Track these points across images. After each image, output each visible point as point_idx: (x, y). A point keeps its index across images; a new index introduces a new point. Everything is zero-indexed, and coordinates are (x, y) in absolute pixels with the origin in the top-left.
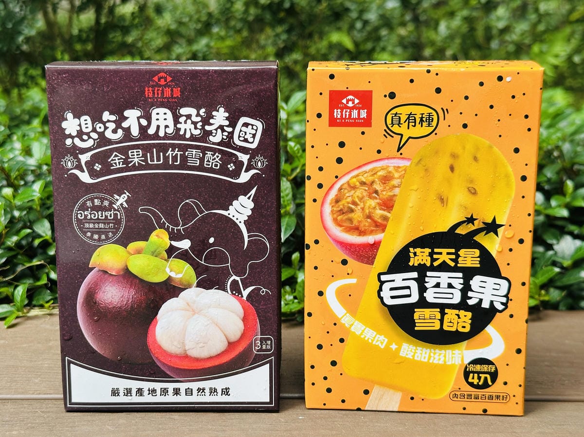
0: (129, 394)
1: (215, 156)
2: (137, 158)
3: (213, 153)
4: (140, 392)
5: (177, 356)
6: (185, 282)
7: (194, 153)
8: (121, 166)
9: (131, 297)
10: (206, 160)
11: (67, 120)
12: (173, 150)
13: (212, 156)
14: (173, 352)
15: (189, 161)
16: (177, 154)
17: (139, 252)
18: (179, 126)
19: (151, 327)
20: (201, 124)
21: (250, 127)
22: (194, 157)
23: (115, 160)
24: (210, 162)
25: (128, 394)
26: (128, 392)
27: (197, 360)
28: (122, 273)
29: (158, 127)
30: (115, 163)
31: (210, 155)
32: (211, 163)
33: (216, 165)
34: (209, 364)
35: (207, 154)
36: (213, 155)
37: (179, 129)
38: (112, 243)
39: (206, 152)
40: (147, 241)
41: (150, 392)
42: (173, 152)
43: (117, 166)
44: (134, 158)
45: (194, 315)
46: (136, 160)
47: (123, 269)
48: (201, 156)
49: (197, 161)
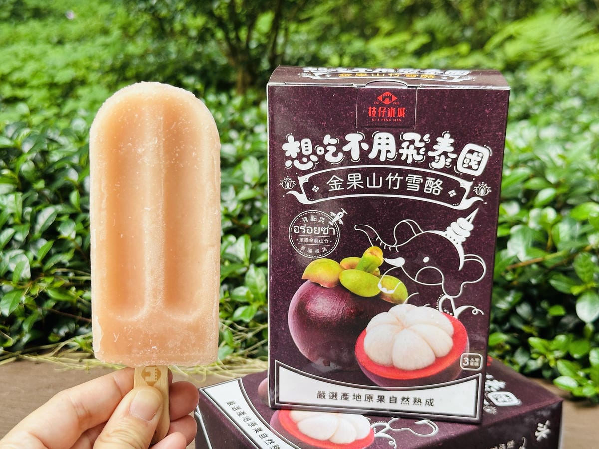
0: (335, 398)
1: (436, 182)
2: (356, 181)
3: (434, 179)
4: (345, 396)
5: (383, 367)
6: (396, 298)
7: (415, 178)
8: (339, 189)
9: (342, 309)
10: (426, 186)
11: (288, 142)
12: (394, 175)
13: (433, 182)
14: (380, 362)
15: (408, 186)
16: (397, 179)
17: (352, 267)
18: (401, 151)
19: (360, 338)
20: (424, 149)
21: (475, 154)
22: (414, 182)
23: (334, 182)
24: (430, 187)
25: (333, 397)
26: (334, 395)
27: (404, 371)
28: (334, 286)
29: (380, 151)
30: (334, 186)
31: (431, 181)
32: (431, 189)
33: (437, 191)
34: (415, 376)
35: (428, 179)
36: (435, 181)
37: (401, 155)
38: (327, 258)
39: (427, 178)
40: (361, 257)
41: (355, 397)
42: (393, 177)
43: (335, 188)
44: (353, 181)
45: (402, 329)
46: (355, 183)
47: (335, 282)
48: (422, 182)
49: (417, 186)
